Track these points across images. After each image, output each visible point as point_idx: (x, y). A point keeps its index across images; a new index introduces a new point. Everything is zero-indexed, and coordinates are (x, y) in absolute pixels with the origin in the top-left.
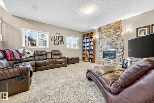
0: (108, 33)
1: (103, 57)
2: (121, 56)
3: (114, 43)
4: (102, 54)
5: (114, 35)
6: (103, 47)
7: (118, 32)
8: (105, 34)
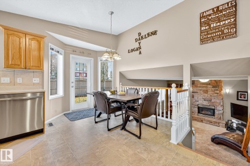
0: (204, 89)
1: (199, 112)
2: (221, 114)
3: (212, 100)
4: (197, 109)
5: (213, 92)
6: (198, 102)
7: (217, 90)
8: (200, 88)
